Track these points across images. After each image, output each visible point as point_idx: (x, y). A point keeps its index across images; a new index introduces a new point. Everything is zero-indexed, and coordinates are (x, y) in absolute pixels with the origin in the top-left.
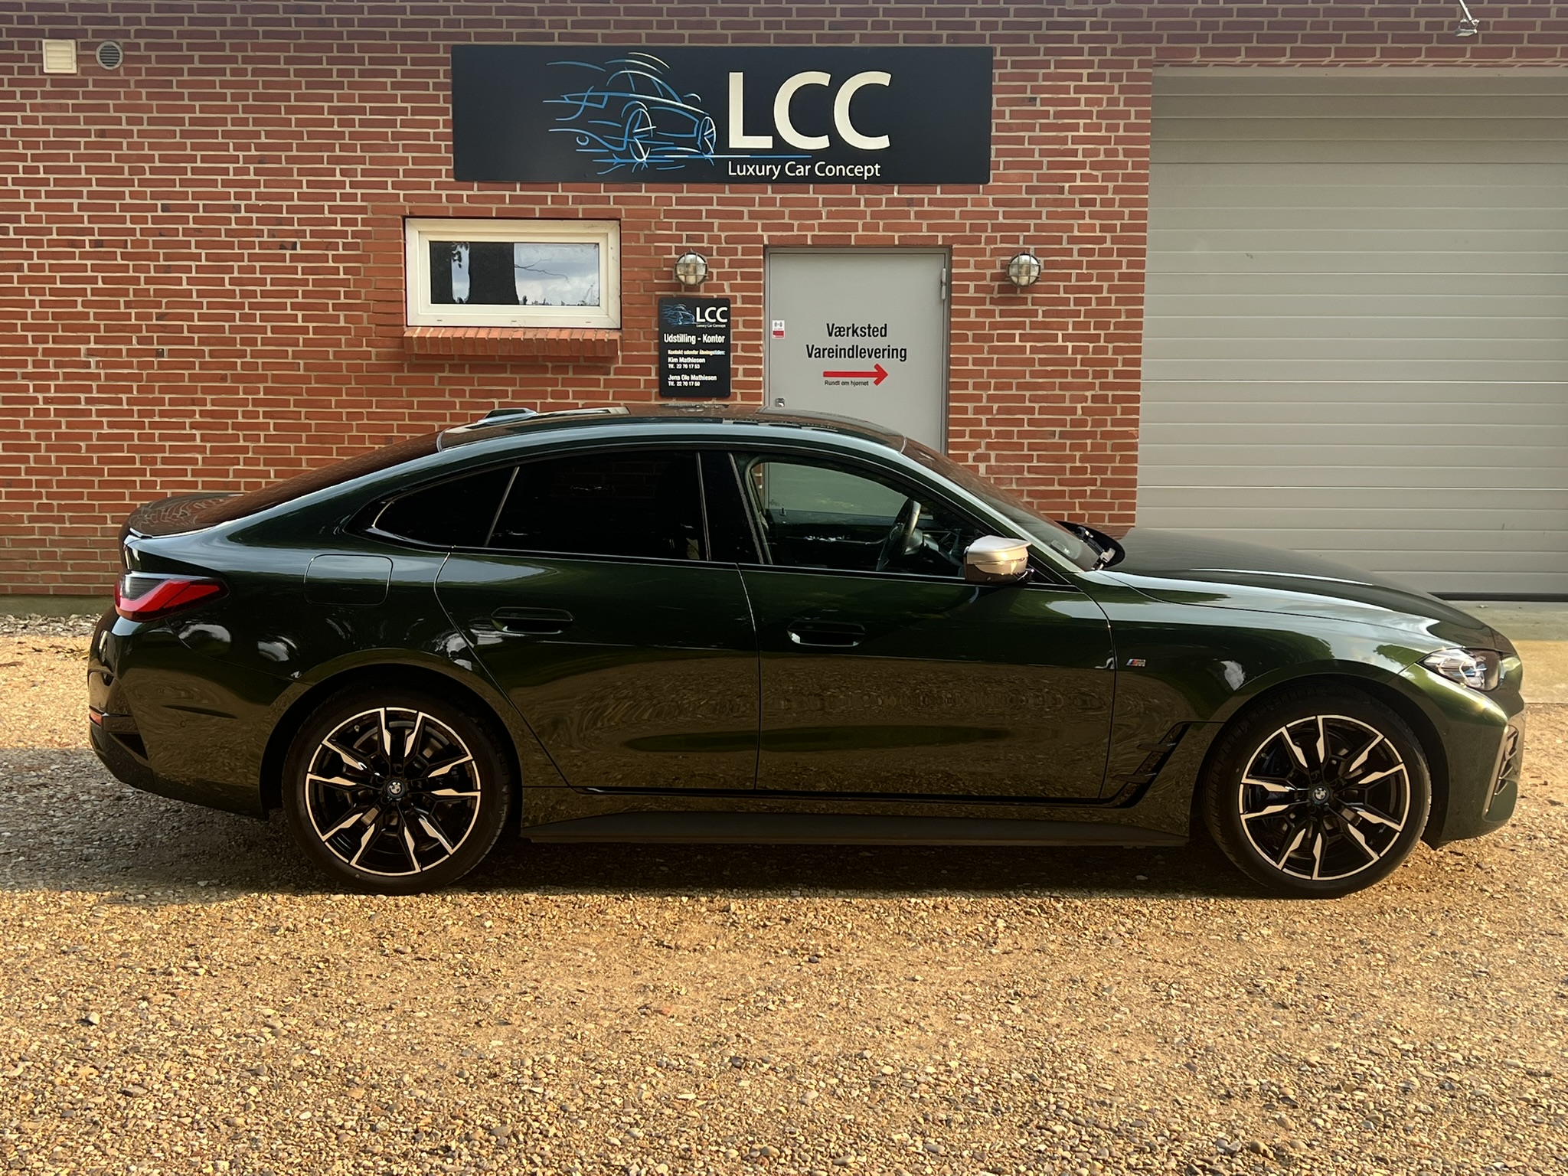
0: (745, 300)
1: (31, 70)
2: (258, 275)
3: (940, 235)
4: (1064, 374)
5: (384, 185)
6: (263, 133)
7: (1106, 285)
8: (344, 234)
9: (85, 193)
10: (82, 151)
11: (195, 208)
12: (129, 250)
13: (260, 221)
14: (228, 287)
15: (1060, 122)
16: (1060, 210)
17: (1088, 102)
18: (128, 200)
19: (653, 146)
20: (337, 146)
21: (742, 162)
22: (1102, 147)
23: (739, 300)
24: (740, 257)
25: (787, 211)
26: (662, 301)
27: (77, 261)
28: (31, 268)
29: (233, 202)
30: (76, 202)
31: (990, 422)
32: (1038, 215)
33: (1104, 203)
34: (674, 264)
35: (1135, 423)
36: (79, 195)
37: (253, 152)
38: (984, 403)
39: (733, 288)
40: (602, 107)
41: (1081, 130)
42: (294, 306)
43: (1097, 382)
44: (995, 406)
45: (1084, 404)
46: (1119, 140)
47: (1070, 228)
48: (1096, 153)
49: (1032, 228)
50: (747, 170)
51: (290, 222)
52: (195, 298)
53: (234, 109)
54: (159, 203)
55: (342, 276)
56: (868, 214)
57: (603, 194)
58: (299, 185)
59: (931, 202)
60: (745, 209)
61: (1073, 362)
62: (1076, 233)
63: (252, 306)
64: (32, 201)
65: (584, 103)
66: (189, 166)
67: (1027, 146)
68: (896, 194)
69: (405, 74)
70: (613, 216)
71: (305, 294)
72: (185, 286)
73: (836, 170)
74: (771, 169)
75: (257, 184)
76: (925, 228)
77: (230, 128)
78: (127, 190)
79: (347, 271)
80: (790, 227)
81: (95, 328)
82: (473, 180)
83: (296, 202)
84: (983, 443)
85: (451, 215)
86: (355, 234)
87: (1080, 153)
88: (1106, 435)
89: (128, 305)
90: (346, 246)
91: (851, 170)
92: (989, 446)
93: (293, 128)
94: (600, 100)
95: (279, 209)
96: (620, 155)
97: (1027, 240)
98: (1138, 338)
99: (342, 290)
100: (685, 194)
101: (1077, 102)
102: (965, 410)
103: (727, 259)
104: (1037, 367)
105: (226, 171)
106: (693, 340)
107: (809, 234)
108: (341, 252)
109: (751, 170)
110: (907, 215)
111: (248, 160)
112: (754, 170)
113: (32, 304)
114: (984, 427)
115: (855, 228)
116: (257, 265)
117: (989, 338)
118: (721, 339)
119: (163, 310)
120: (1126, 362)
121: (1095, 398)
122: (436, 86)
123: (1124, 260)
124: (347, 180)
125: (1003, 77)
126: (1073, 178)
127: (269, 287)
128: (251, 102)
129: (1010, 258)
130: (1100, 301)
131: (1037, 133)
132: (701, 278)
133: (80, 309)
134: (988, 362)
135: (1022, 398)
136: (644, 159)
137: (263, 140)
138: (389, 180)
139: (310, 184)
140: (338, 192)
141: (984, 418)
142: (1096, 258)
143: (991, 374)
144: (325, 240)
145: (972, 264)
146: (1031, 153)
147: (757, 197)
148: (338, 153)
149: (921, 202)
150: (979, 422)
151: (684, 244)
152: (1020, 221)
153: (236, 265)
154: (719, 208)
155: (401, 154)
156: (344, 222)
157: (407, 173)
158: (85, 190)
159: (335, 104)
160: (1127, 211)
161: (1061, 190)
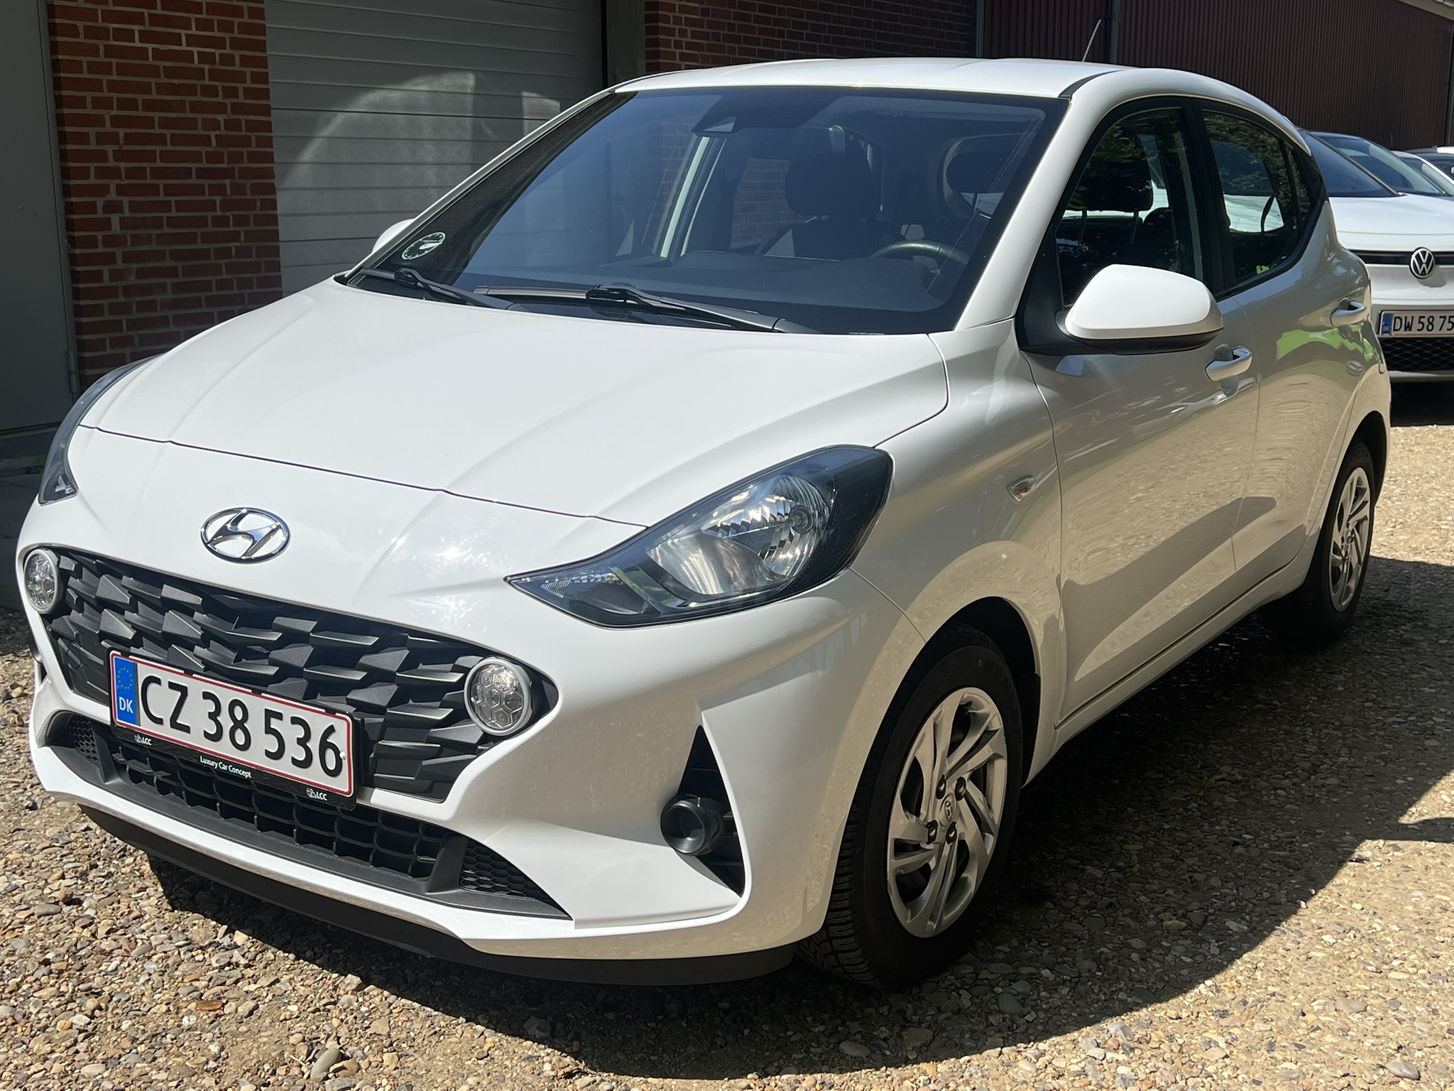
4: (192, 90)
31: (119, 156)
38: (108, 128)
43: (228, 102)
44: (122, 132)
45: (218, 132)
61: (199, 74)
84: (113, 184)
88: (245, 173)
92: (121, 190)
102: (84, 138)
104: (163, 80)
114: (111, 163)
117: (103, 33)
121: (230, 124)
134: (106, 68)
135: (149, 122)
141: (110, 149)
143: (113, 86)
150: (102, 156)
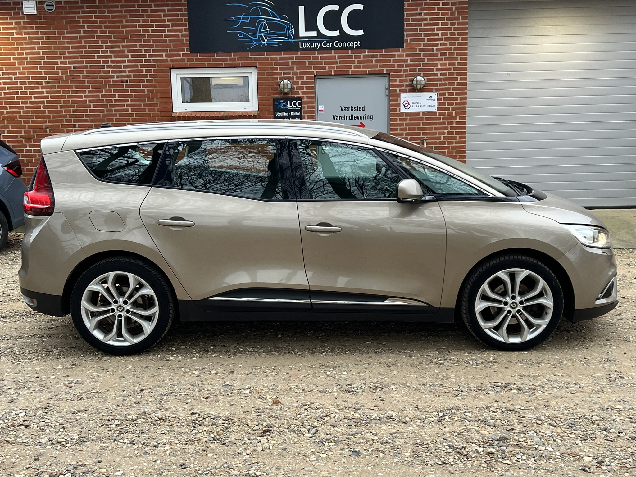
0: (308, 98)
1: (19, 14)
2: (113, 93)
3: (385, 69)
4: (436, 124)
5: (162, 56)
6: (113, 36)
7: (451, 87)
8: (147, 76)
9: (42, 63)
10: (41, 45)
11: (86, 67)
12: (61, 85)
13: (112, 72)
14: (101, 99)
15: (432, 22)
16: (432, 58)
17: (443, 14)
18: (60, 65)
19: (269, 37)
20: (143, 41)
21: (305, 42)
22: (449, 32)
23: (305, 98)
24: (305, 80)
25: (323, 61)
26: (275, 99)
27: (40, 90)
28: (22, 93)
29: (102, 64)
30: (39, 66)
32: (424, 60)
33: (450, 54)
34: (279, 84)
35: (465, 142)
36: (40, 63)
37: (109, 44)
39: (303, 93)
40: (248, 21)
41: (440, 25)
42: (128, 106)
43: (449, 126)
45: (444, 136)
46: (456, 29)
47: (437, 65)
48: (446, 34)
49: (422, 65)
50: (307, 45)
51: (125, 72)
52: (88, 103)
53: (101, 27)
54: (72, 65)
55: (146, 93)
56: (356, 62)
57: (249, 56)
58: (128, 57)
59: (381, 56)
60: (307, 61)
61: (439, 119)
62: (439, 67)
63: (111, 106)
64: (21, 66)
65: (241, 20)
66: (83, 50)
67: (418, 32)
68: (367, 53)
69: (169, 10)
70: (254, 66)
71: (132, 101)
72: (84, 99)
73: (342, 44)
74: (316, 45)
75: (110, 57)
76: (379, 66)
77: (99, 34)
78: (59, 60)
79: (148, 91)
80: (325, 68)
81: (48, 117)
82: (197, 53)
83: (127, 64)
85: (189, 66)
86: (151, 76)
87: (440, 34)
88: (453, 148)
89: (61, 107)
90: (147, 81)
91: (349, 44)
93: (125, 34)
94: (247, 19)
95: (120, 67)
96: (256, 41)
97: (420, 70)
98: (465, 108)
99: (146, 98)
100: (282, 56)
101: (438, 14)
103: (300, 81)
104: (425, 121)
105: (98, 52)
106: (287, 114)
107: (333, 70)
108: (145, 83)
109: (308, 45)
110: (371, 62)
111: (106, 47)
112: (310, 45)
113: (23, 108)
115: (351, 67)
116: (112, 89)
118: (298, 114)
119: (75, 109)
120: (460, 118)
121: (448, 133)
122: (181, 15)
123: (459, 77)
124: (147, 54)
125: (408, 5)
126: (437, 45)
127: (117, 98)
128: (107, 24)
129: (413, 78)
130: (449, 94)
131: (423, 27)
132: (289, 90)
133: (42, 109)
134: (406, 120)
136: (266, 41)
137: (113, 39)
138: (164, 54)
139: (132, 56)
140: (143, 59)
142: (447, 77)
143: (407, 124)
144: (139, 78)
145: (398, 80)
146: (420, 35)
147: (311, 56)
148: (143, 43)
149: (377, 56)
151: (283, 76)
152: (417, 63)
153: (104, 89)
154: (296, 61)
155: (168, 43)
156: (146, 71)
157: (171, 51)
158: (42, 61)
159: (141, 23)
160: (459, 57)
161: (433, 50)
